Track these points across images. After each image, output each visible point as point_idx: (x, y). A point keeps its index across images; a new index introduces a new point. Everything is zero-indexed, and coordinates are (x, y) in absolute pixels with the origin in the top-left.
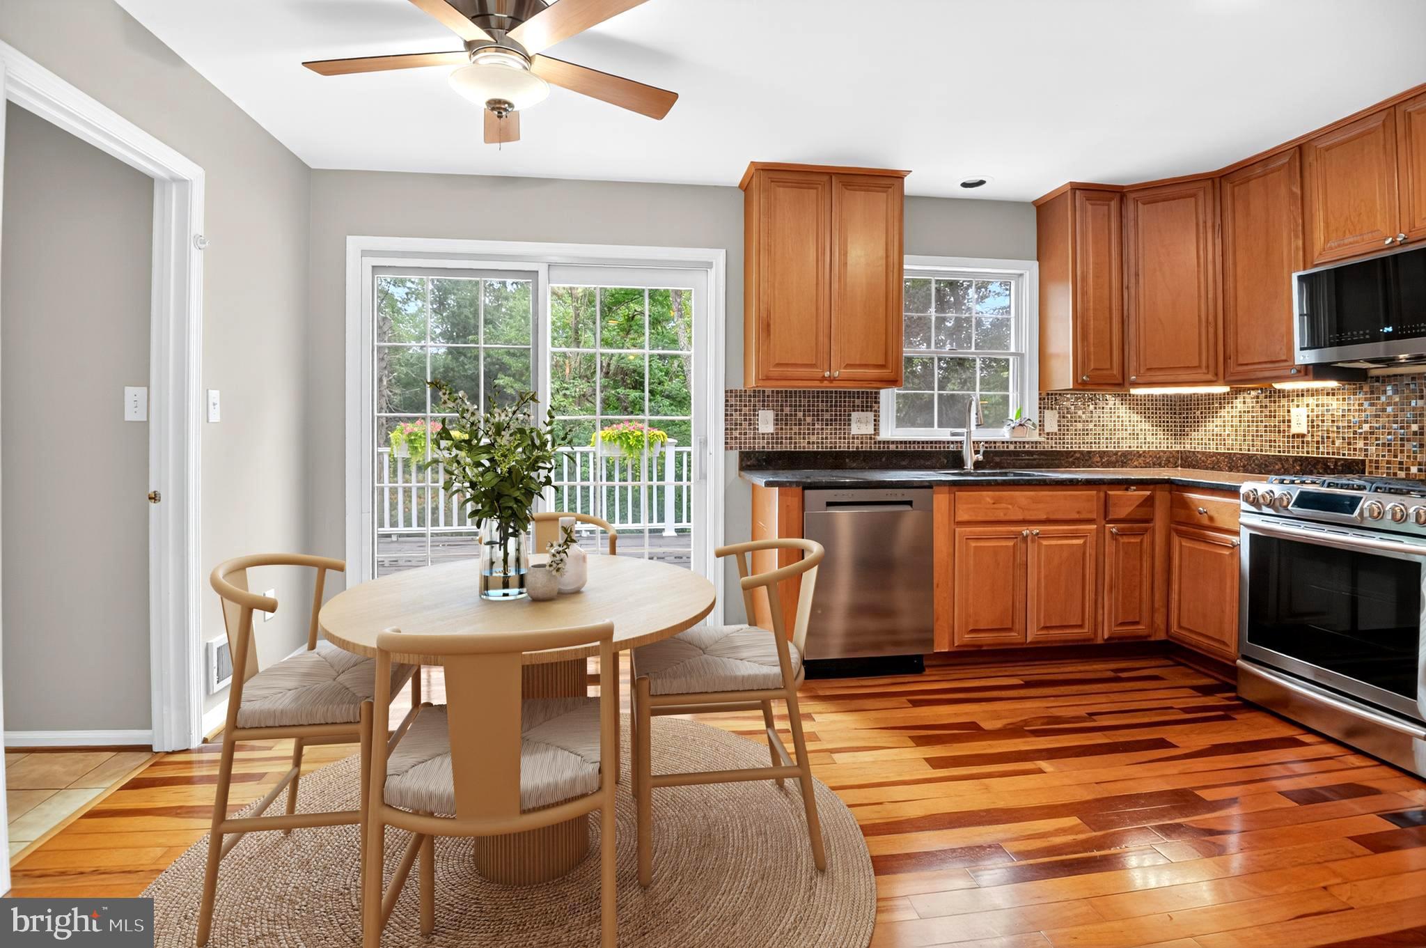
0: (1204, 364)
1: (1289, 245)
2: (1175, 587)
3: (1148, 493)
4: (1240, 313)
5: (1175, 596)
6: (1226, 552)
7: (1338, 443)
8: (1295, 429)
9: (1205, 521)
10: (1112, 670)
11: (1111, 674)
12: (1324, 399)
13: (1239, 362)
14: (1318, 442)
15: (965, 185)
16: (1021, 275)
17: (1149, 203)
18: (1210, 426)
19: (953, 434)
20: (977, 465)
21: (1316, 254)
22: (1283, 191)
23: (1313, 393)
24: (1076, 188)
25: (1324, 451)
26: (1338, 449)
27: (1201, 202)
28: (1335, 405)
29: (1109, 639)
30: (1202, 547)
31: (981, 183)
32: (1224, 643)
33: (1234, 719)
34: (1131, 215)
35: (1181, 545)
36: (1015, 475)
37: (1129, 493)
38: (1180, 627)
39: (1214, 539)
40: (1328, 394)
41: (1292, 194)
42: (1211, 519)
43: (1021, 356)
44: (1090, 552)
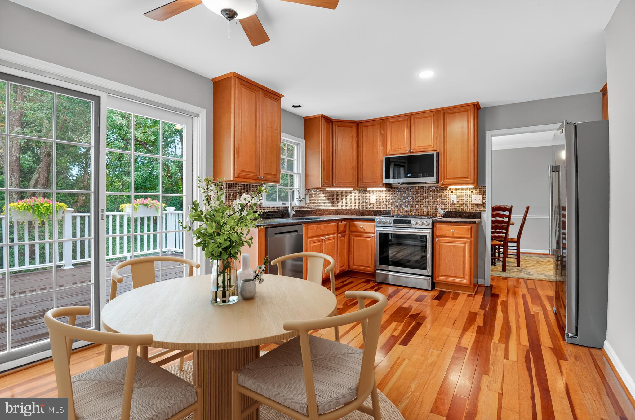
0: (353, 182)
1: (379, 148)
2: (352, 252)
3: (345, 223)
4: (364, 166)
5: (351, 256)
6: (369, 239)
7: (384, 206)
8: (371, 202)
9: (362, 230)
10: (341, 283)
11: (342, 284)
12: (380, 193)
13: (363, 181)
14: (378, 206)
15: (294, 106)
16: (299, 144)
17: (339, 126)
18: (344, 201)
19: (283, 204)
20: (294, 216)
21: (387, 152)
22: (378, 132)
23: (377, 191)
24: (323, 117)
25: (380, 208)
26: (383, 207)
27: (353, 130)
28: (383, 195)
29: (340, 272)
30: (361, 238)
31: (299, 106)
32: (369, 267)
33: (382, 288)
34: (334, 129)
35: (353, 239)
36: (306, 219)
37: (343, 223)
38: (354, 265)
39: (364, 235)
40: (381, 192)
41: (381, 133)
42: (364, 229)
43: (300, 175)
44: (335, 244)
